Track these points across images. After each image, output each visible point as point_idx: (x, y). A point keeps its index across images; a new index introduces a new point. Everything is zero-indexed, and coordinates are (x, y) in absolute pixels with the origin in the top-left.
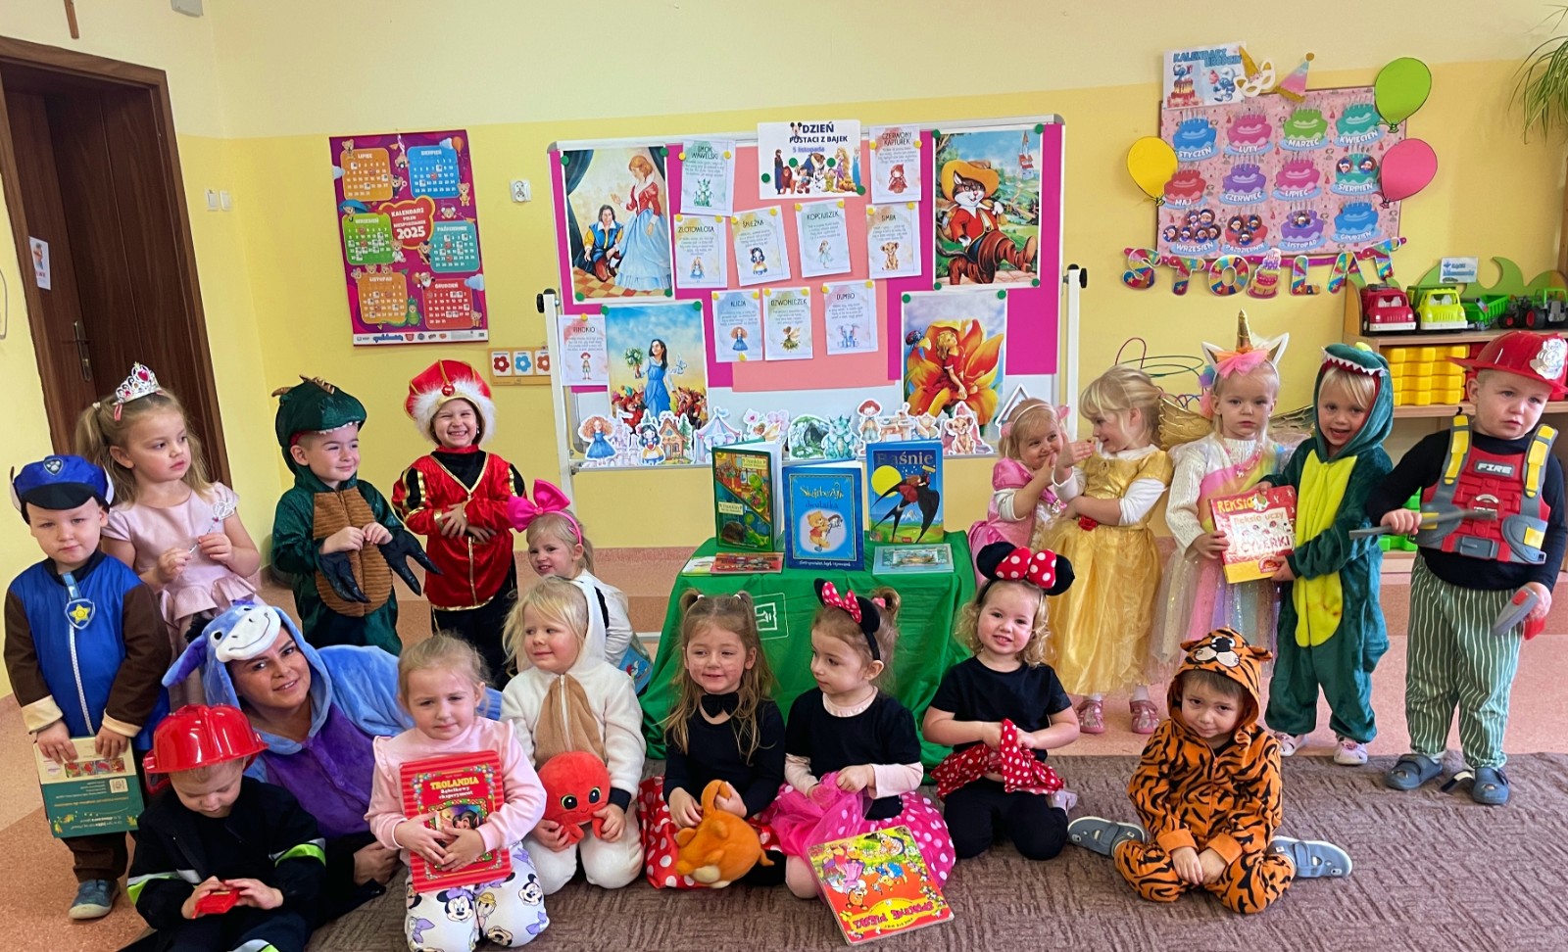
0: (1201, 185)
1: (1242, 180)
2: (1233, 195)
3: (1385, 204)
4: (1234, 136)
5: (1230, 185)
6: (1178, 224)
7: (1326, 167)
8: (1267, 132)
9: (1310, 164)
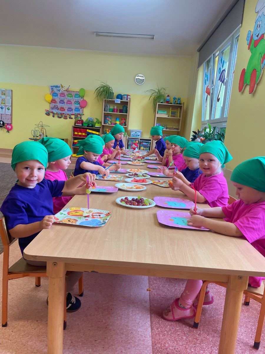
0: (56, 102)
1: (62, 102)
2: (60, 104)
3: (81, 108)
4: (61, 96)
5: (60, 103)
6: (53, 107)
7: (73, 102)
8: (65, 96)
9: (70, 101)
